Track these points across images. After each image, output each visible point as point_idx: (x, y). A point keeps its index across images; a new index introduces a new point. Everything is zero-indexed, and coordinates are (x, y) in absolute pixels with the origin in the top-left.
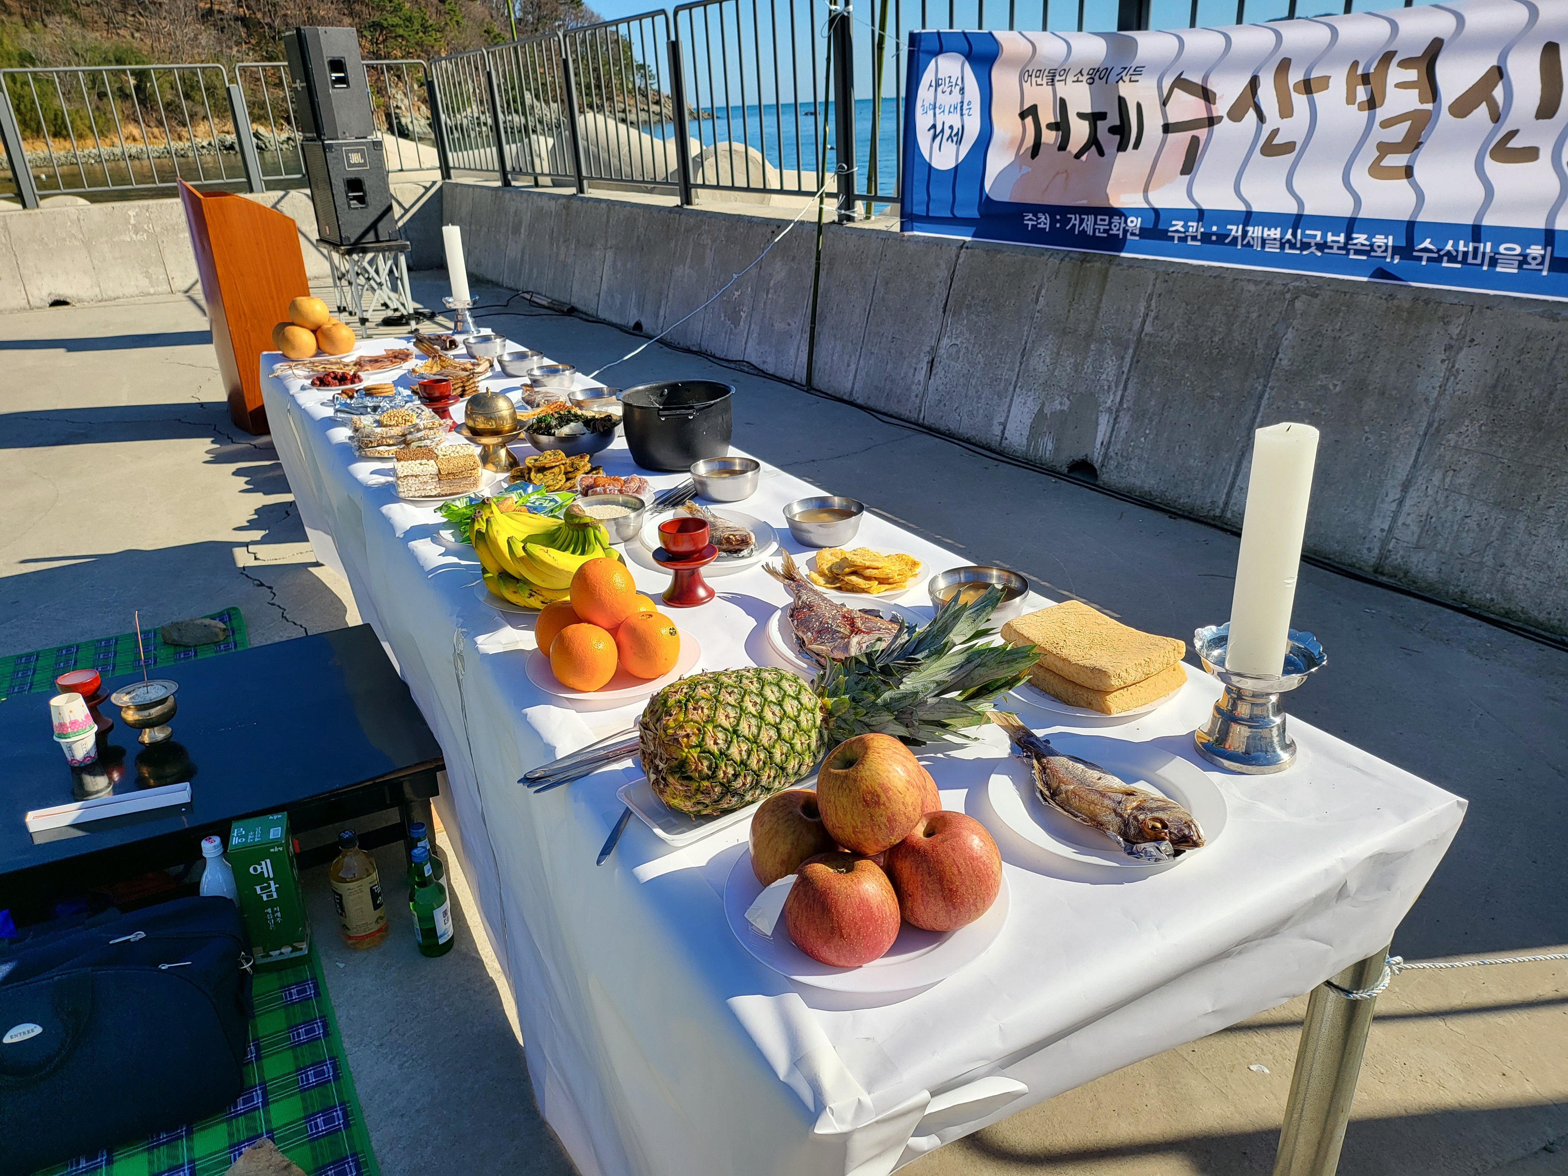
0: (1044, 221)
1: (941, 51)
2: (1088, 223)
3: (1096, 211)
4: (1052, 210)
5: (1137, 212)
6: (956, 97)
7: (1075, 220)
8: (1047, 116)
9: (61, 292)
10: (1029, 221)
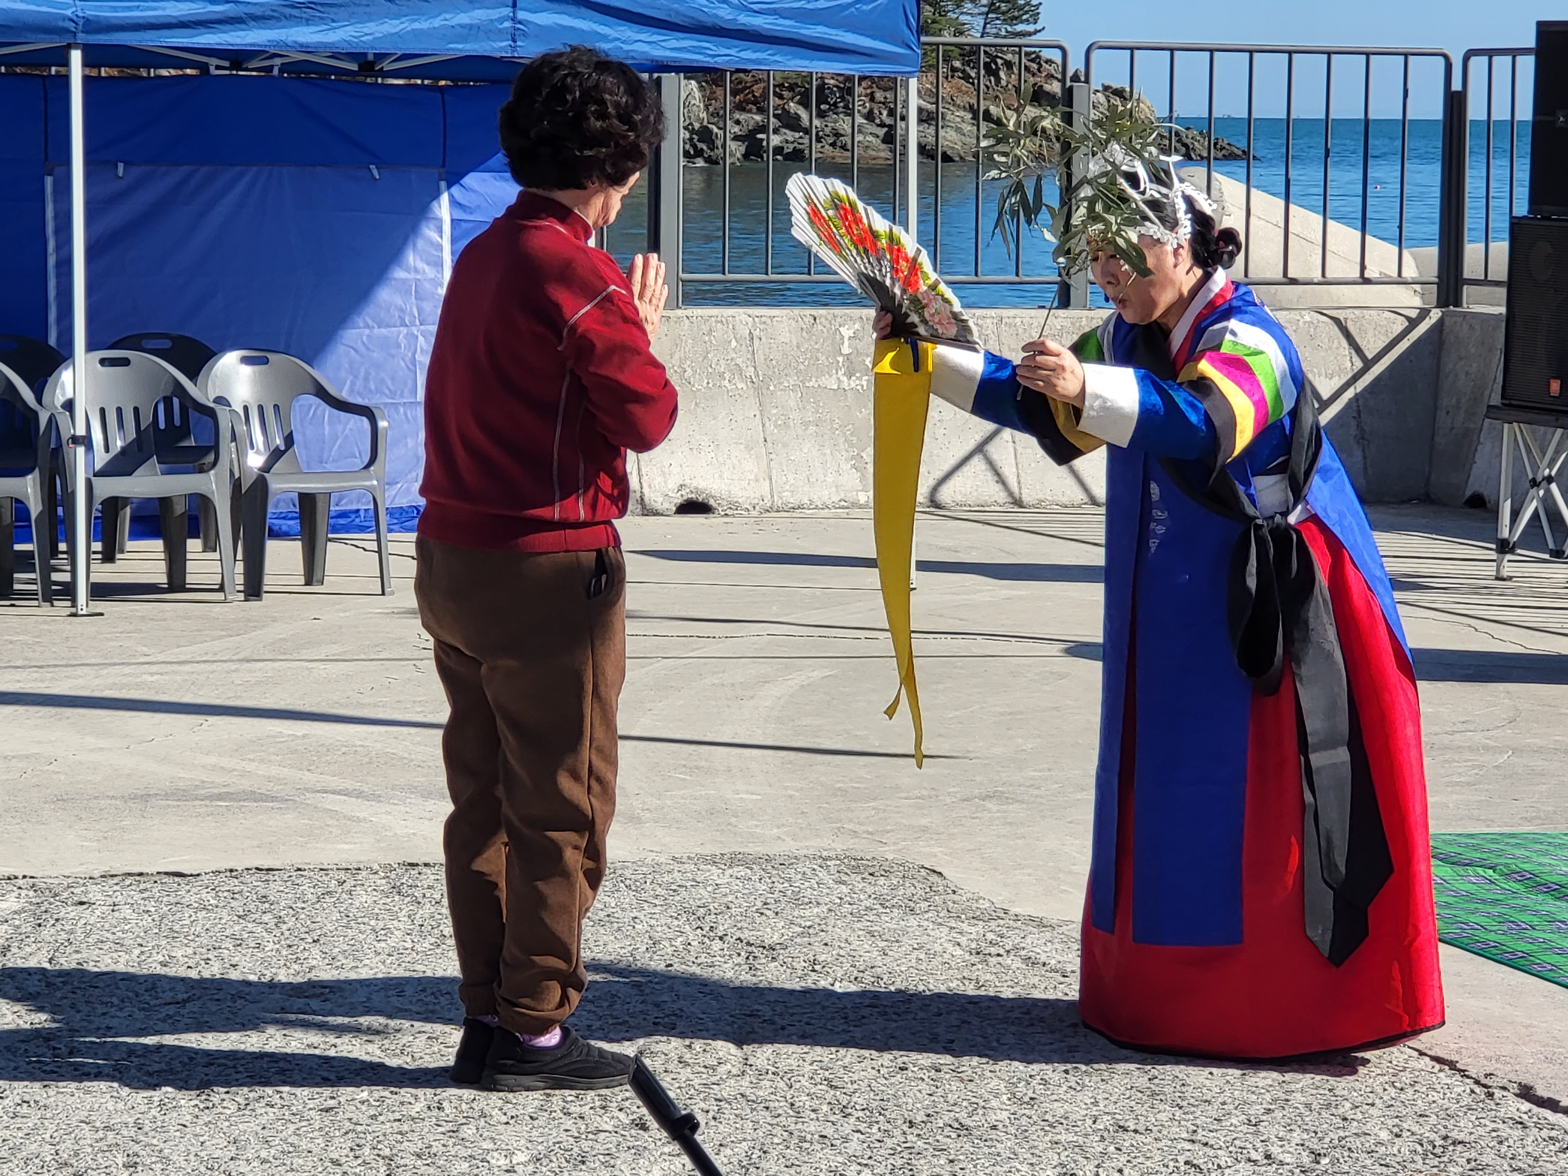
9: (702, 484)
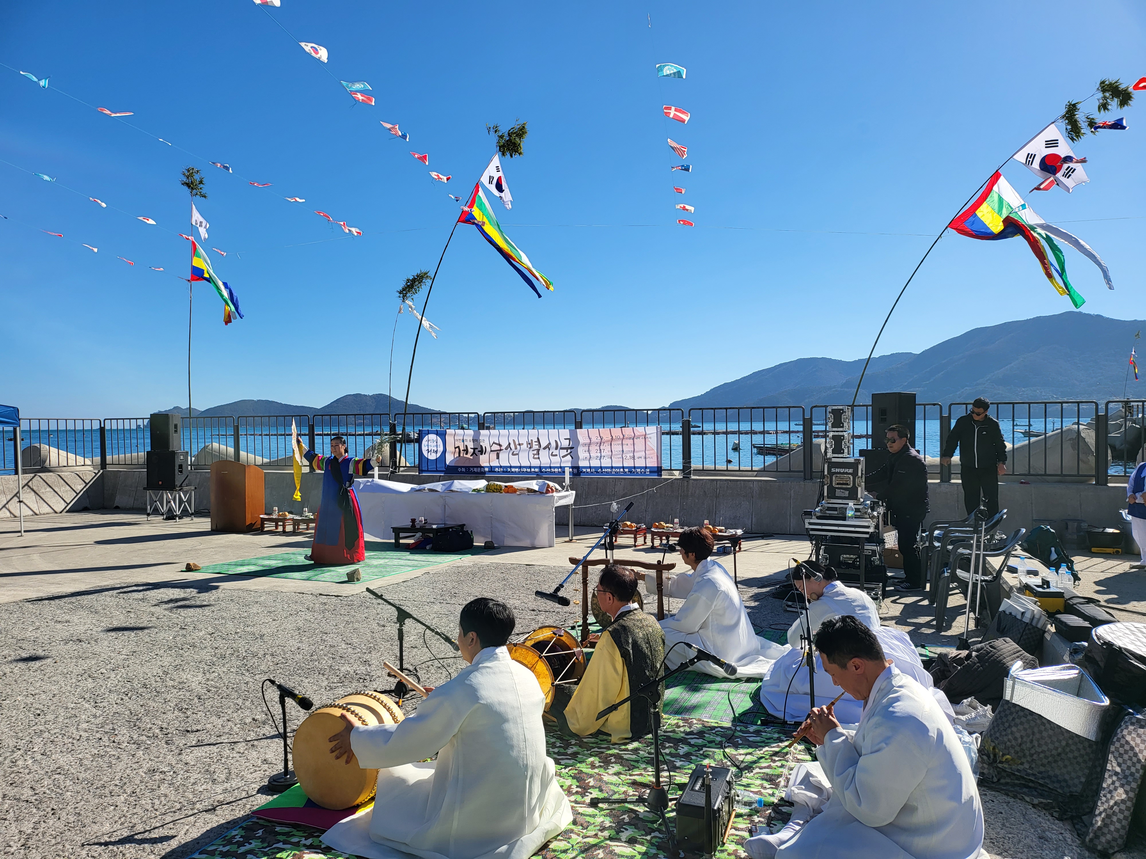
0: (463, 470)
1: (428, 434)
2: (475, 470)
3: (477, 467)
4: (465, 467)
5: (487, 467)
6: (435, 444)
7: (472, 469)
8: (462, 448)
10: (459, 469)
